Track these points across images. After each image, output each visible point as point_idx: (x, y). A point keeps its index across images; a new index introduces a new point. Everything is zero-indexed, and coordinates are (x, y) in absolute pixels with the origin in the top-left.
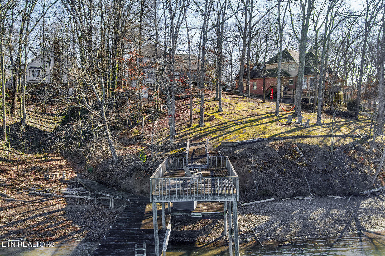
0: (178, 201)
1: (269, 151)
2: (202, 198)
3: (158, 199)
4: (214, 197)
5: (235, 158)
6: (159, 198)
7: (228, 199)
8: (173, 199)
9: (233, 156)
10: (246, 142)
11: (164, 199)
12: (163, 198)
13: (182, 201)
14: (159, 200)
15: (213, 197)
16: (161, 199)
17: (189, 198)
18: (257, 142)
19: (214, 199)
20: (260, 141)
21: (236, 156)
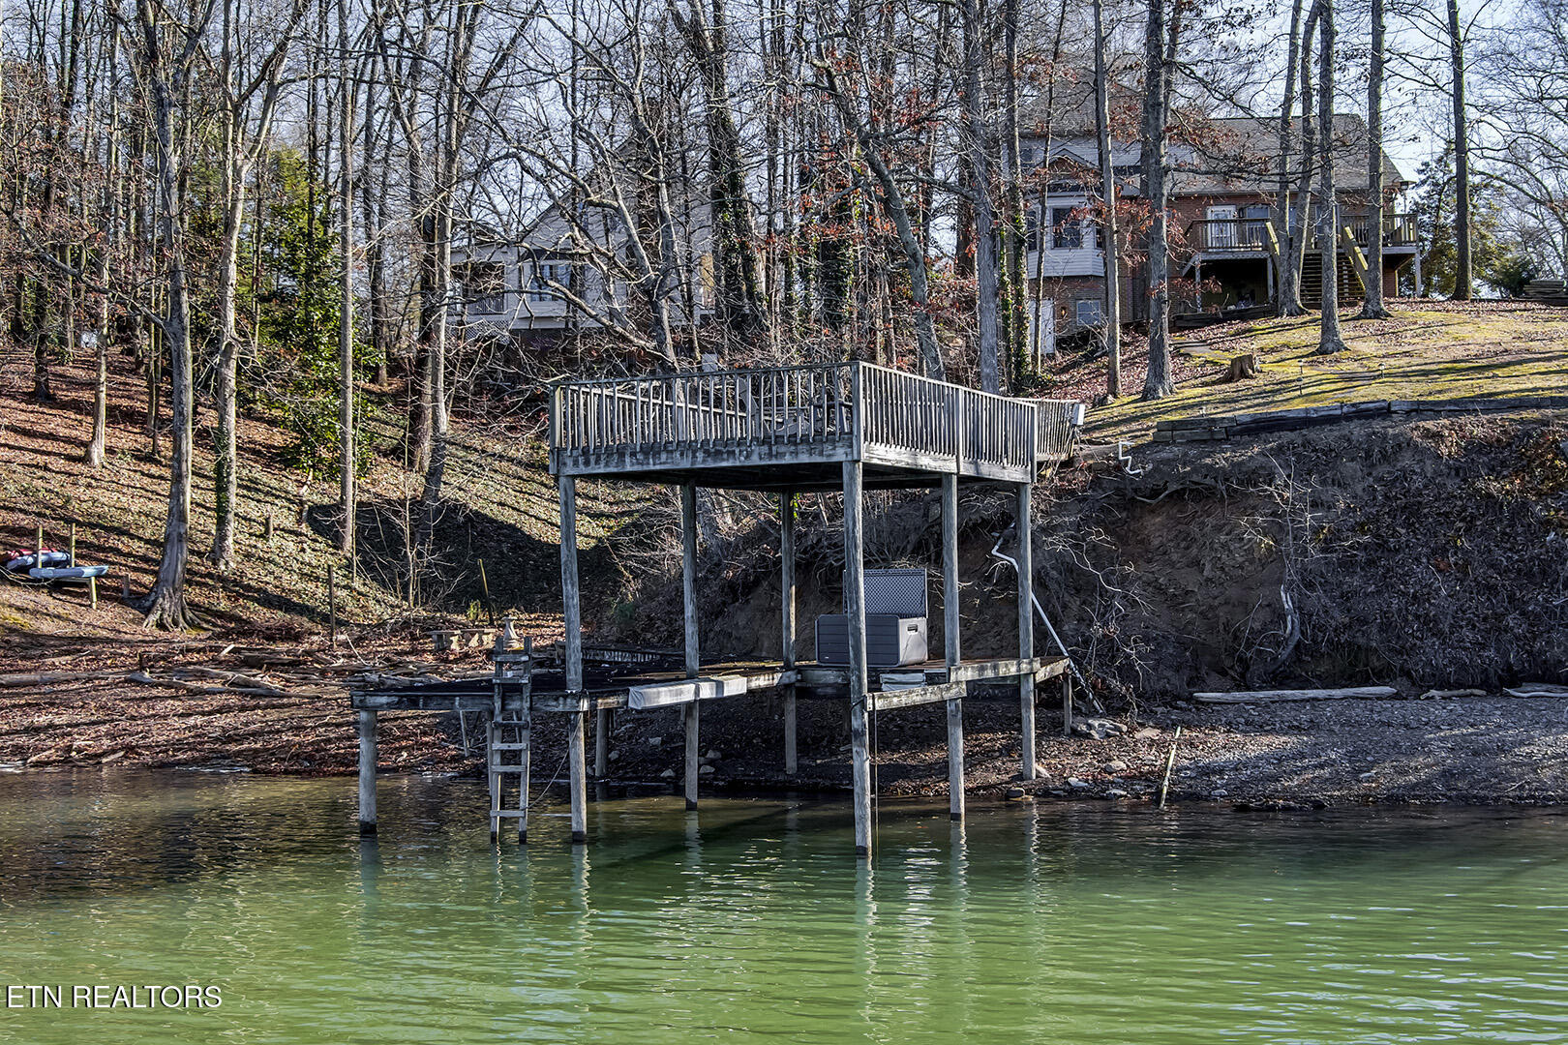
0: (645, 468)
1: (1406, 461)
2: (728, 452)
3: (576, 463)
4: (770, 449)
5: (1209, 488)
6: (581, 459)
7: (821, 454)
8: (628, 459)
9: (1195, 478)
10: (1282, 418)
11: (597, 462)
12: (592, 459)
13: (658, 467)
14: (582, 466)
15: (765, 449)
16: (587, 463)
17: (682, 455)
18: (1348, 417)
19: (770, 455)
20: (1367, 418)
21: (1208, 481)
